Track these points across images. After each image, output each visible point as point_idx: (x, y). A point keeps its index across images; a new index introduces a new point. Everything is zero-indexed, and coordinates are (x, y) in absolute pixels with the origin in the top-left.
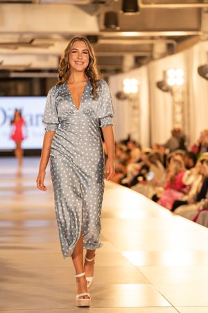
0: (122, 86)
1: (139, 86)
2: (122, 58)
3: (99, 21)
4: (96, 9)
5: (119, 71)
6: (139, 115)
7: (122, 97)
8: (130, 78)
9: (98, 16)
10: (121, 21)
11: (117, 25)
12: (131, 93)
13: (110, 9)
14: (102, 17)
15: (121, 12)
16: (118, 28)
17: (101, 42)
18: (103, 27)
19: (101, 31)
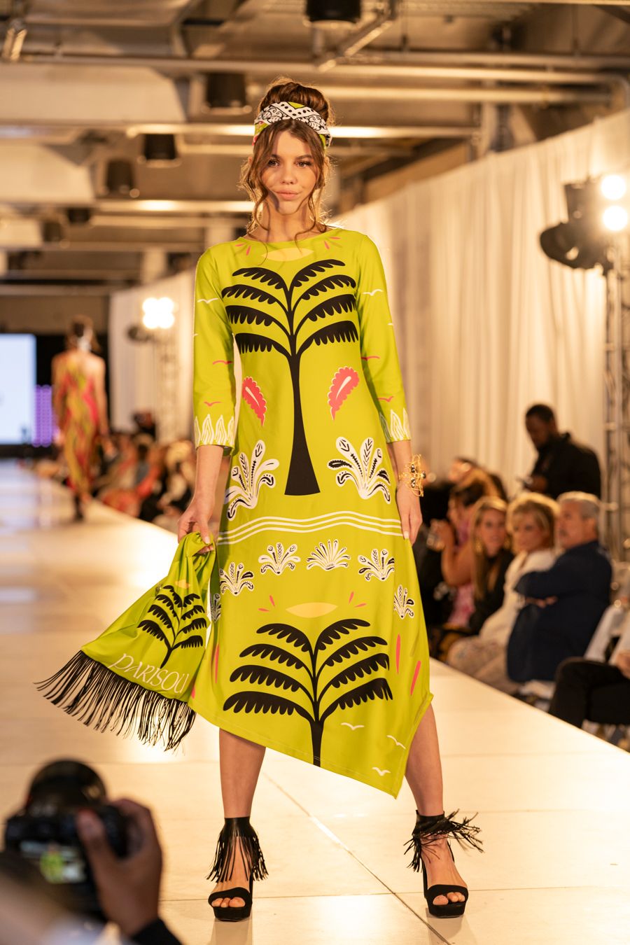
0: (140, 313)
1: (177, 314)
2: (139, 257)
3: (93, 178)
4: (88, 153)
5: (132, 282)
6: (176, 375)
7: (139, 335)
8: (158, 296)
9: (93, 169)
10: (140, 177)
11: (131, 184)
12: (159, 330)
13: (117, 153)
14: (101, 171)
15: (140, 160)
16: (135, 192)
17: (98, 221)
18: (102, 189)
19: (99, 197)
